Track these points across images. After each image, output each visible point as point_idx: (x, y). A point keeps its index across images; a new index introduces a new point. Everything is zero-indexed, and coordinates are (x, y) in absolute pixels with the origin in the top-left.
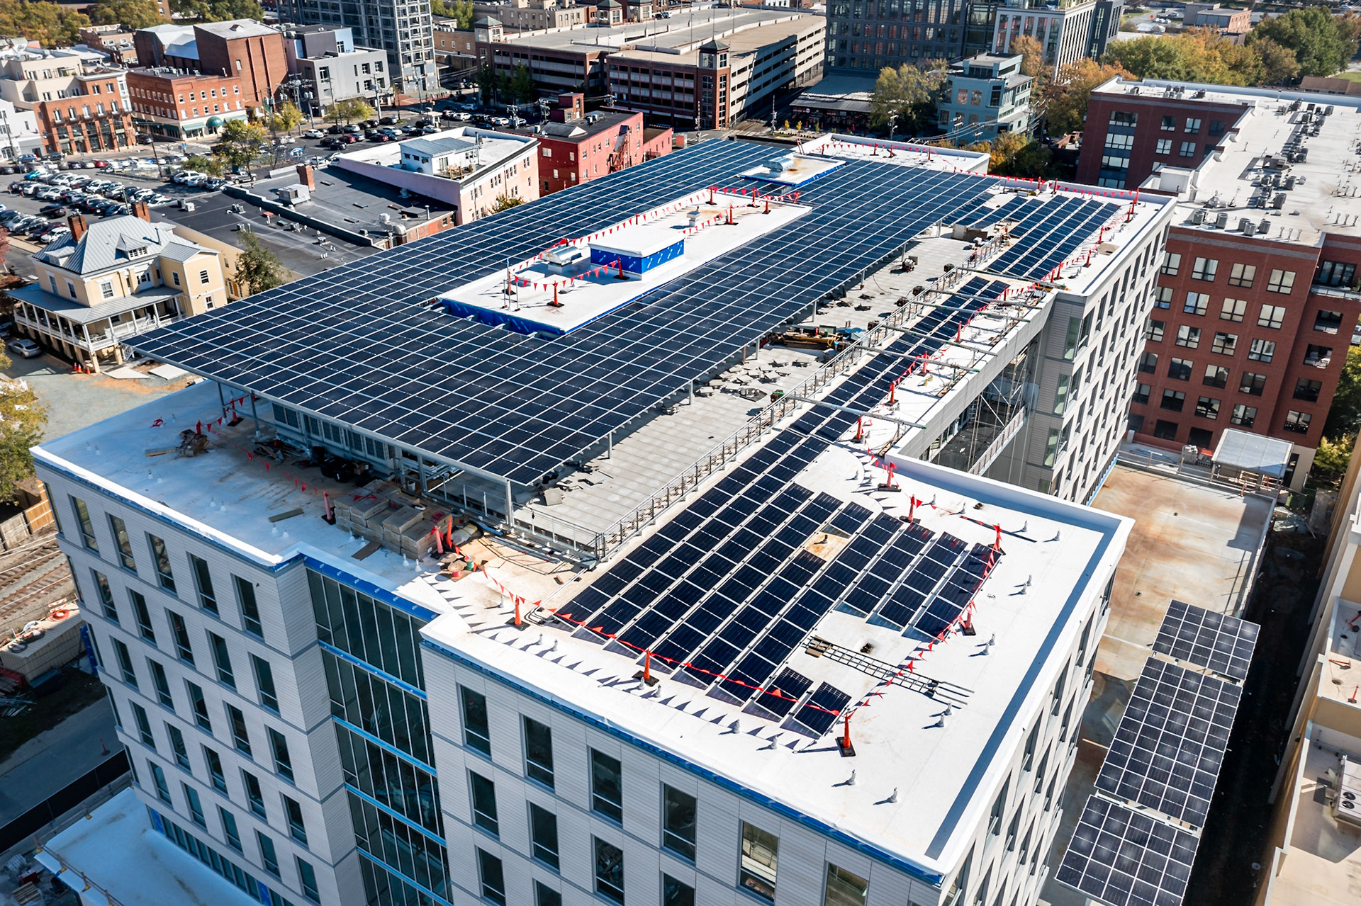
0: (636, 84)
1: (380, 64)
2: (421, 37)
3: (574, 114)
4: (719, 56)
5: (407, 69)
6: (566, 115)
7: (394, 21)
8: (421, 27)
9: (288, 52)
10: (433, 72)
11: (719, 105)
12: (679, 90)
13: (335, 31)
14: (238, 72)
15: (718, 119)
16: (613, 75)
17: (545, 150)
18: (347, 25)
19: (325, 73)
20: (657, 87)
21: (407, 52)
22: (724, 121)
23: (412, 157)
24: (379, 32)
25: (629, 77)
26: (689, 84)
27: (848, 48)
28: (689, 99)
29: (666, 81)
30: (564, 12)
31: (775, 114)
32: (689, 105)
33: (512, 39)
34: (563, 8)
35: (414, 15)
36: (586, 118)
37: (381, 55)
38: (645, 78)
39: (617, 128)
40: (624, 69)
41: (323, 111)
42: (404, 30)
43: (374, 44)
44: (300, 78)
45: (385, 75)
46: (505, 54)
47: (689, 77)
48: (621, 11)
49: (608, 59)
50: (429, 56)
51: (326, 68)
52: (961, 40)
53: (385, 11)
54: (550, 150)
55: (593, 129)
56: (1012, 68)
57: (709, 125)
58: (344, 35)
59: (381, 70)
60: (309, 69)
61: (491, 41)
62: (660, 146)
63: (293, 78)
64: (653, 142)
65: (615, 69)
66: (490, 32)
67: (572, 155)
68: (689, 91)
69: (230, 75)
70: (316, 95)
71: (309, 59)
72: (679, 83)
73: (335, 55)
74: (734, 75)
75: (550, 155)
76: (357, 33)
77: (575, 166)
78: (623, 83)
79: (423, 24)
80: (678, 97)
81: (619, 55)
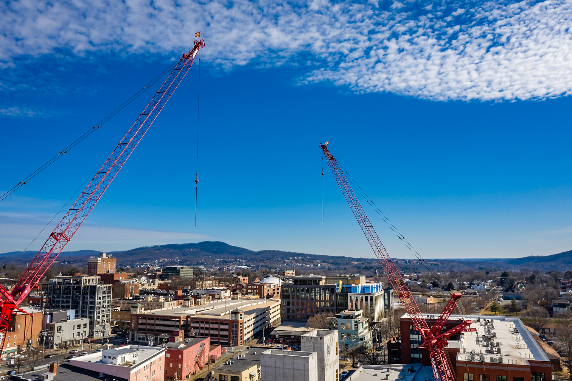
0: (202, 328)
1: (85, 325)
2: (105, 313)
3: (180, 338)
4: (239, 315)
5: (97, 327)
6: (176, 339)
7: (94, 307)
8: (106, 309)
9: (44, 320)
10: (108, 328)
11: (240, 335)
12: (222, 330)
13: (68, 311)
14: (18, 329)
15: (239, 341)
16: (192, 325)
17: (167, 354)
18: (72, 308)
19: (60, 329)
20: (212, 329)
21: (98, 320)
22: (242, 342)
23: (107, 357)
24: (86, 312)
25: (200, 325)
26: (227, 327)
27: (291, 311)
28: (226, 333)
29: (216, 326)
30: (168, 303)
31: (264, 338)
32: (226, 336)
33: (147, 312)
34: (168, 301)
35: (104, 304)
36: (185, 341)
37: (87, 321)
38: (207, 326)
39: (199, 344)
40: (197, 322)
41: (55, 346)
42: (99, 310)
43: (83, 316)
44: (47, 331)
45: (87, 329)
46: (144, 318)
47: (226, 324)
48: (194, 301)
49: (191, 319)
50: (107, 322)
51: (60, 327)
52: (336, 306)
53: (91, 303)
54: (169, 354)
55: (188, 345)
56: (359, 315)
57: (236, 344)
58: (71, 313)
59: (86, 327)
60: (52, 327)
61: (138, 313)
62: (216, 353)
63: (44, 331)
64: (214, 351)
65: (194, 322)
66: (138, 309)
67: (180, 356)
68: (226, 330)
69: (14, 330)
70: (53, 339)
71: (53, 323)
72: (222, 327)
73: (66, 321)
74: (245, 322)
75: (169, 357)
76: (77, 312)
77: (181, 361)
78: (197, 328)
79: (107, 308)
80: (222, 333)
81: (195, 316)
